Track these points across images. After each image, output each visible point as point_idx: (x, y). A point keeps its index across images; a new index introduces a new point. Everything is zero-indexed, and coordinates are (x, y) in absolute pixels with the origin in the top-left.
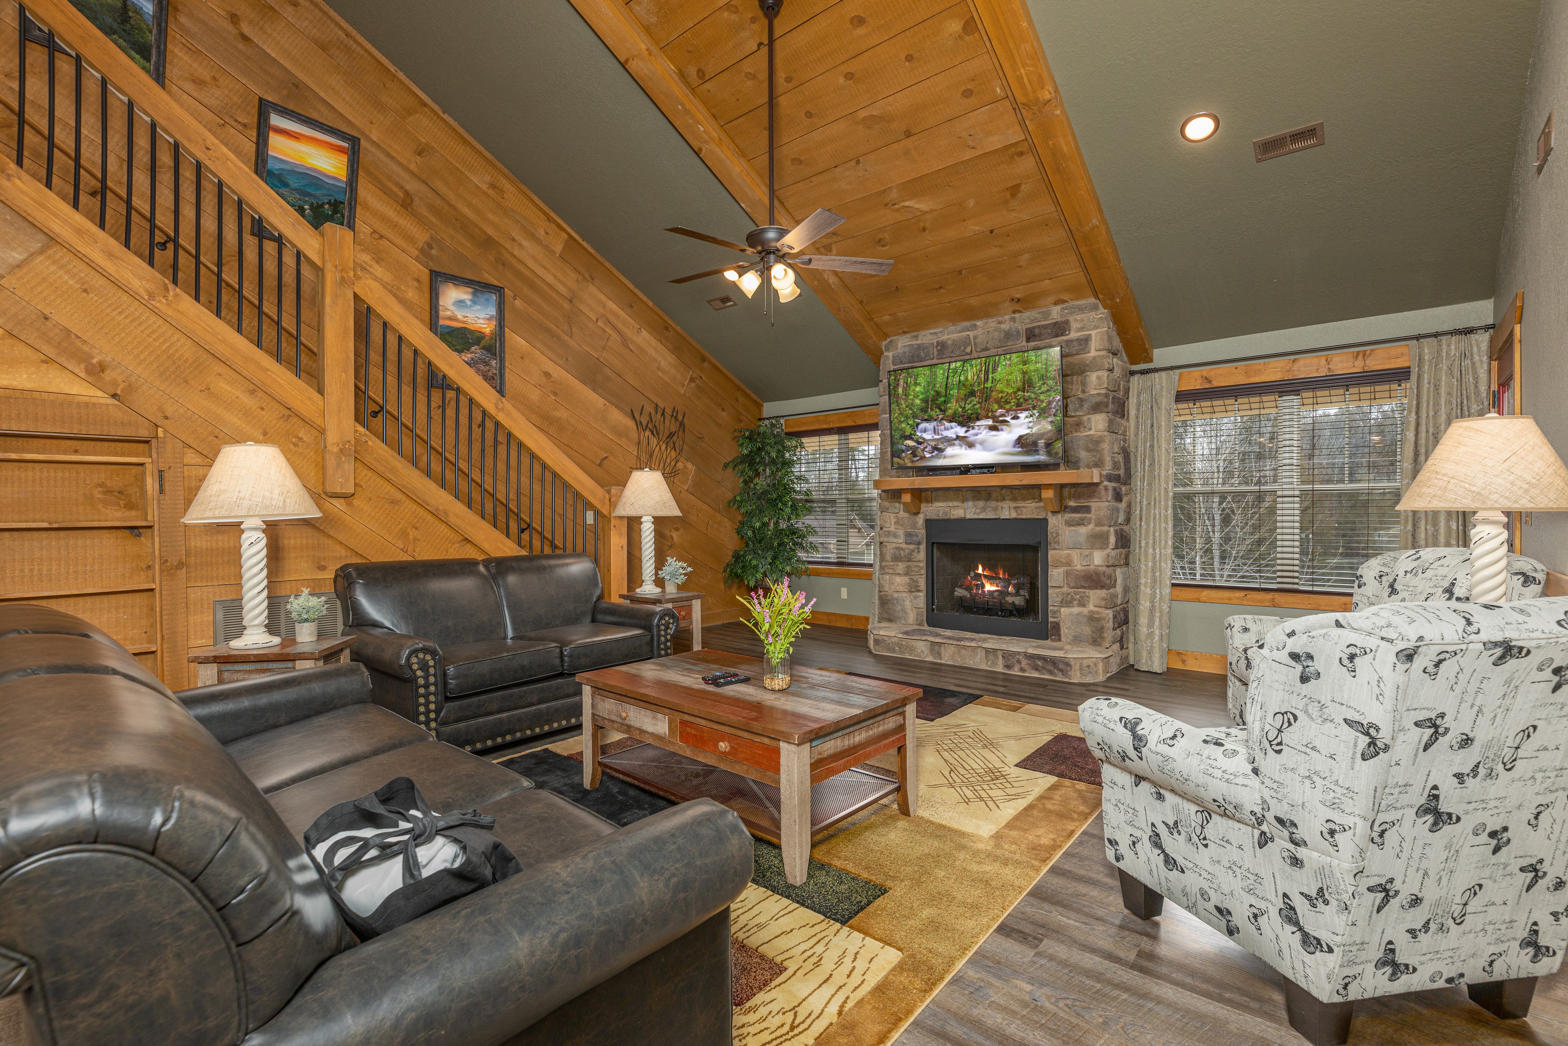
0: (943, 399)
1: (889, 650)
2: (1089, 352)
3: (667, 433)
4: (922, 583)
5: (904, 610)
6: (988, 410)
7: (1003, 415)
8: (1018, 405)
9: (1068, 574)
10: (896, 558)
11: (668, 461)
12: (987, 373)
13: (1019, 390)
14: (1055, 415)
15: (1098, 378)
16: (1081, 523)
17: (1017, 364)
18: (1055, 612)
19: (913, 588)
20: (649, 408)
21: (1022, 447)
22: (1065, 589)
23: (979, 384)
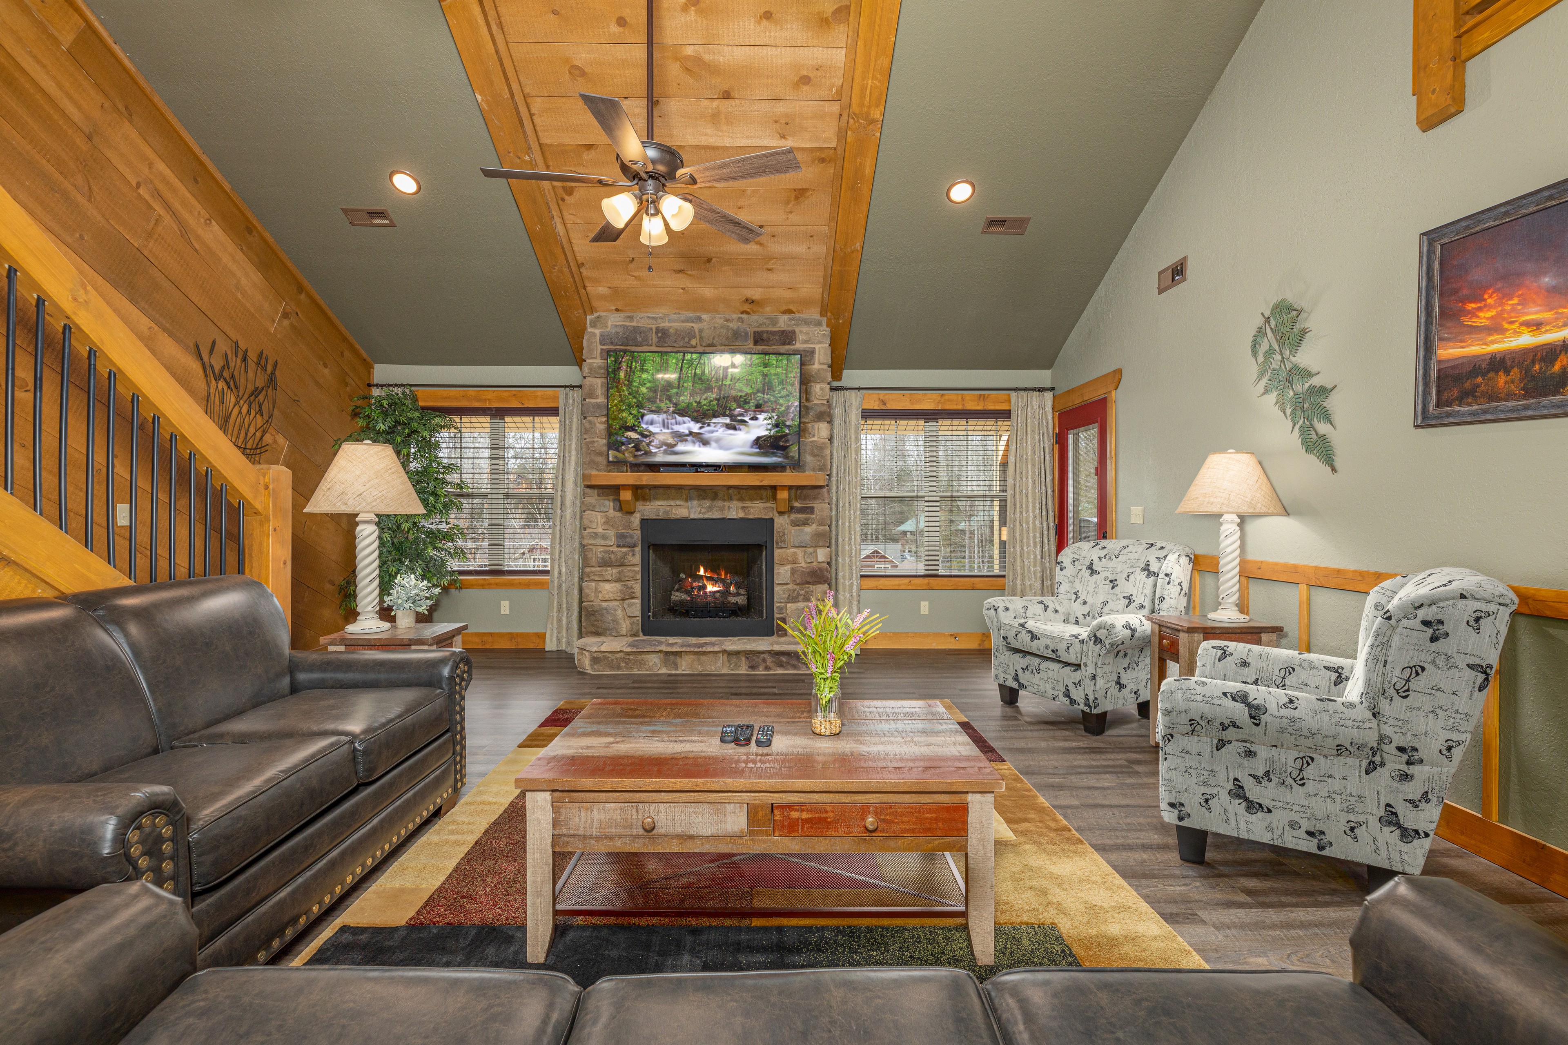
0: (675, 391)
1: (612, 668)
2: (814, 364)
3: (250, 388)
4: (637, 588)
5: (615, 621)
6: (725, 408)
7: (742, 415)
8: (758, 406)
9: (793, 572)
10: (605, 563)
11: (252, 430)
13: (758, 391)
14: (792, 420)
15: (821, 389)
16: (805, 523)
17: (757, 365)
18: (780, 609)
19: (626, 597)
20: (223, 346)
21: (760, 448)
22: (790, 586)
23: (717, 380)
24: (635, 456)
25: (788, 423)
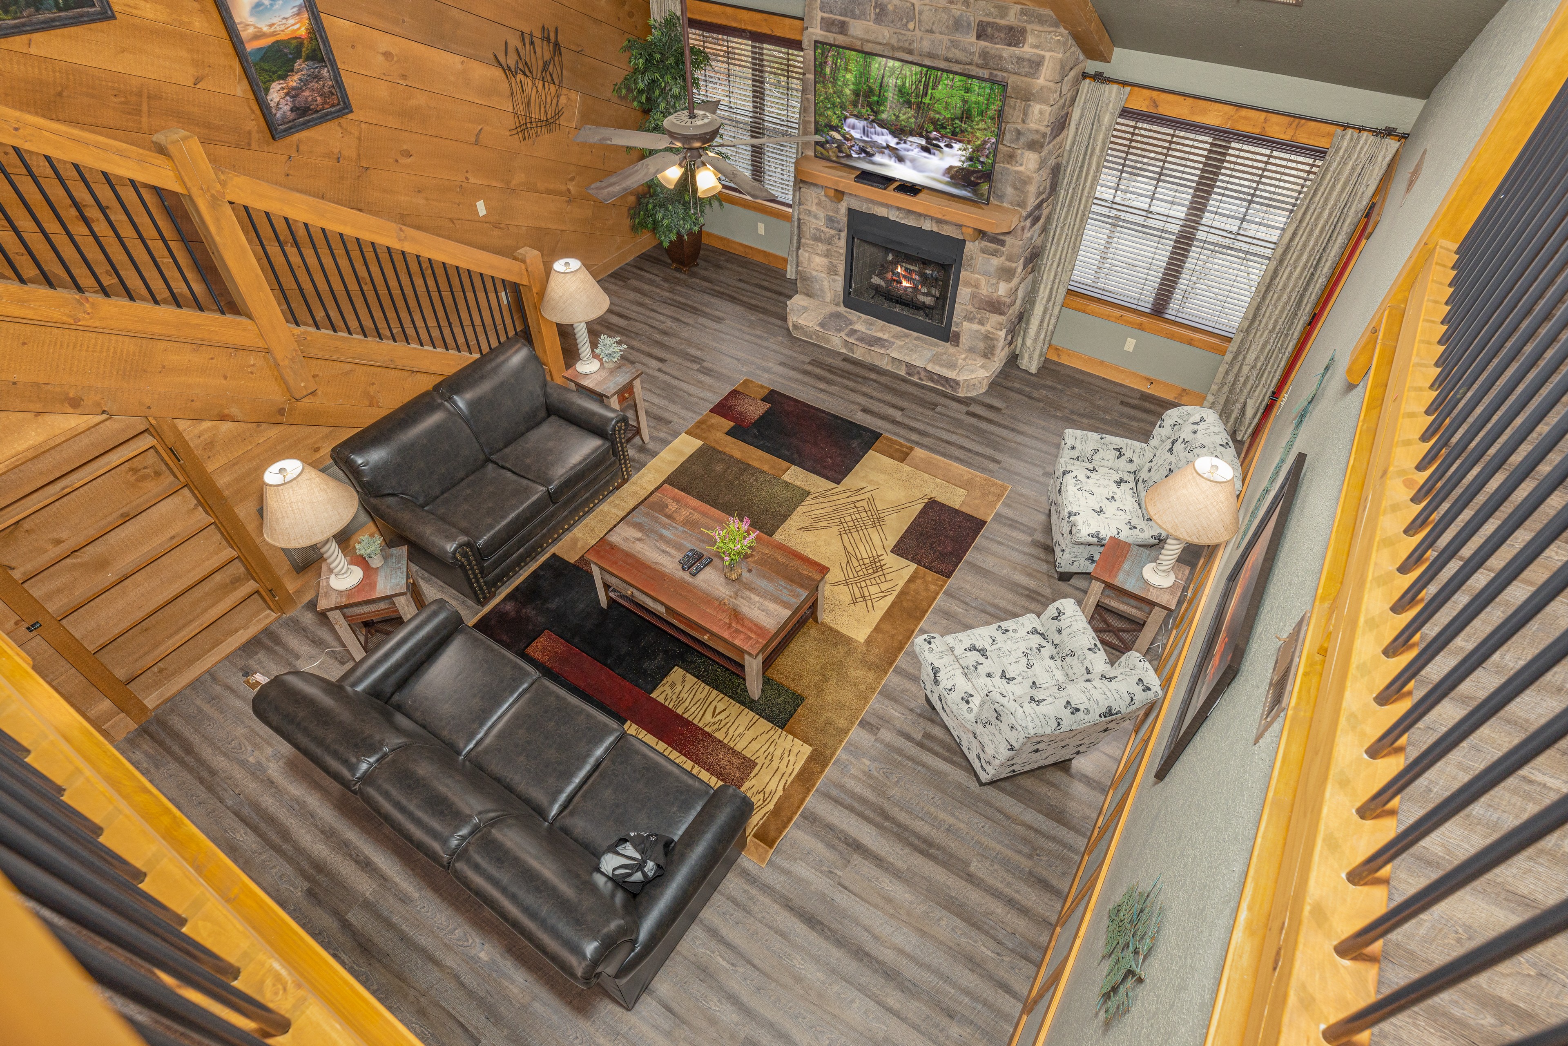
0: (876, 98)
1: (806, 336)
3: (541, 66)
4: (841, 269)
5: (822, 290)
6: (922, 128)
7: (937, 139)
8: (954, 134)
9: (974, 296)
10: (817, 239)
12: (926, 86)
13: (956, 118)
14: (987, 157)
15: (1041, 112)
16: (994, 253)
17: (959, 88)
18: (957, 324)
19: (832, 271)
20: (514, 43)
21: (951, 178)
22: (970, 307)
23: (917, 96)
24: (838, 157)
25: (982, 159)
